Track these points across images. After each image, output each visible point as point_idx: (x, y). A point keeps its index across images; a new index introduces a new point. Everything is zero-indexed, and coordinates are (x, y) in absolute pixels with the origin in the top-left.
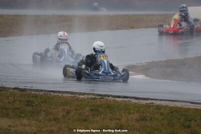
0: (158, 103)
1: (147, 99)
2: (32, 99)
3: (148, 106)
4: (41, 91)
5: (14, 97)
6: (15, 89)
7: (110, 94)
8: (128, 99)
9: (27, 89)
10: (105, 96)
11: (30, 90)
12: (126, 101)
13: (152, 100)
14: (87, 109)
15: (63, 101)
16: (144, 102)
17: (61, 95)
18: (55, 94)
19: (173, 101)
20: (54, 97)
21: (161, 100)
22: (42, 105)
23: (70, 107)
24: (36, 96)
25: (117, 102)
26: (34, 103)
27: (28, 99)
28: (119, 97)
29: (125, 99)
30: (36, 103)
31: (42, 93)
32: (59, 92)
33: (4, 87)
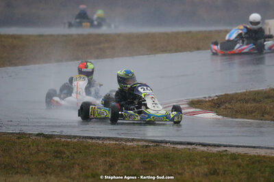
0: (234, 150)
1: (219, 146)
2: (61, 148)
3: (220, 155)
4: (75, 137)
5: (37, 146)
6: (38, 135)
7: (167, 139)
8: (193, 146)
9: (54, 135)
10: (162, 142)
11: (60, 136)
12: (189, 149)
13: (225, 146)
14: (137, 160)
15: (104, 151)
16: (215, 150)
17: (101, 142)
18: (94, 141)
19: (254, 147)
20: (93, 145)
21: (237, 146)
22: (76, 156)
23: (113, 158)
24: (68, 144)
25: (178, 150)
26: (65, 153)
27: (56, 149)
28: (181, 143)
29: (189, 147)
30: (68, 153)
31: (76, 140)
32: (98, 138)
33: (24, 133)
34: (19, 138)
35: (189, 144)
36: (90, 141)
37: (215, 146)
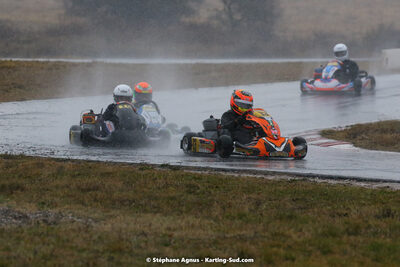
1: (377, 181)
2: (193, 182)
4: (205, 169)
5: (165, 179)
6: (162, 166)
8: (345, 182)
9: (181, 166)
10: (308, 176)
11: (187, 168)
12: (343, 185)
14: (288, 197)
15: (245, 186)
16: (375, 186)
17: (236, 175)
18: (228, 174)
20: (229, 179)
22: (212, 191)
24: (199, 178)
25: (329, 185)
26: (198, 188)
27: (188, 182)
28: (331, 178)
29: (341, 182)
30: (202, 188)
31: (207, 173)
32: (233, 171)
33: (146, 164)
34: (142, 169)
35: (340, 178)
36: (223, 173)
37: (372, 180)
